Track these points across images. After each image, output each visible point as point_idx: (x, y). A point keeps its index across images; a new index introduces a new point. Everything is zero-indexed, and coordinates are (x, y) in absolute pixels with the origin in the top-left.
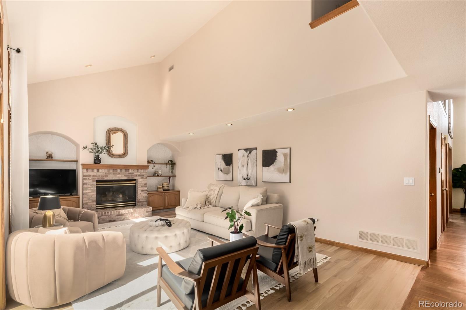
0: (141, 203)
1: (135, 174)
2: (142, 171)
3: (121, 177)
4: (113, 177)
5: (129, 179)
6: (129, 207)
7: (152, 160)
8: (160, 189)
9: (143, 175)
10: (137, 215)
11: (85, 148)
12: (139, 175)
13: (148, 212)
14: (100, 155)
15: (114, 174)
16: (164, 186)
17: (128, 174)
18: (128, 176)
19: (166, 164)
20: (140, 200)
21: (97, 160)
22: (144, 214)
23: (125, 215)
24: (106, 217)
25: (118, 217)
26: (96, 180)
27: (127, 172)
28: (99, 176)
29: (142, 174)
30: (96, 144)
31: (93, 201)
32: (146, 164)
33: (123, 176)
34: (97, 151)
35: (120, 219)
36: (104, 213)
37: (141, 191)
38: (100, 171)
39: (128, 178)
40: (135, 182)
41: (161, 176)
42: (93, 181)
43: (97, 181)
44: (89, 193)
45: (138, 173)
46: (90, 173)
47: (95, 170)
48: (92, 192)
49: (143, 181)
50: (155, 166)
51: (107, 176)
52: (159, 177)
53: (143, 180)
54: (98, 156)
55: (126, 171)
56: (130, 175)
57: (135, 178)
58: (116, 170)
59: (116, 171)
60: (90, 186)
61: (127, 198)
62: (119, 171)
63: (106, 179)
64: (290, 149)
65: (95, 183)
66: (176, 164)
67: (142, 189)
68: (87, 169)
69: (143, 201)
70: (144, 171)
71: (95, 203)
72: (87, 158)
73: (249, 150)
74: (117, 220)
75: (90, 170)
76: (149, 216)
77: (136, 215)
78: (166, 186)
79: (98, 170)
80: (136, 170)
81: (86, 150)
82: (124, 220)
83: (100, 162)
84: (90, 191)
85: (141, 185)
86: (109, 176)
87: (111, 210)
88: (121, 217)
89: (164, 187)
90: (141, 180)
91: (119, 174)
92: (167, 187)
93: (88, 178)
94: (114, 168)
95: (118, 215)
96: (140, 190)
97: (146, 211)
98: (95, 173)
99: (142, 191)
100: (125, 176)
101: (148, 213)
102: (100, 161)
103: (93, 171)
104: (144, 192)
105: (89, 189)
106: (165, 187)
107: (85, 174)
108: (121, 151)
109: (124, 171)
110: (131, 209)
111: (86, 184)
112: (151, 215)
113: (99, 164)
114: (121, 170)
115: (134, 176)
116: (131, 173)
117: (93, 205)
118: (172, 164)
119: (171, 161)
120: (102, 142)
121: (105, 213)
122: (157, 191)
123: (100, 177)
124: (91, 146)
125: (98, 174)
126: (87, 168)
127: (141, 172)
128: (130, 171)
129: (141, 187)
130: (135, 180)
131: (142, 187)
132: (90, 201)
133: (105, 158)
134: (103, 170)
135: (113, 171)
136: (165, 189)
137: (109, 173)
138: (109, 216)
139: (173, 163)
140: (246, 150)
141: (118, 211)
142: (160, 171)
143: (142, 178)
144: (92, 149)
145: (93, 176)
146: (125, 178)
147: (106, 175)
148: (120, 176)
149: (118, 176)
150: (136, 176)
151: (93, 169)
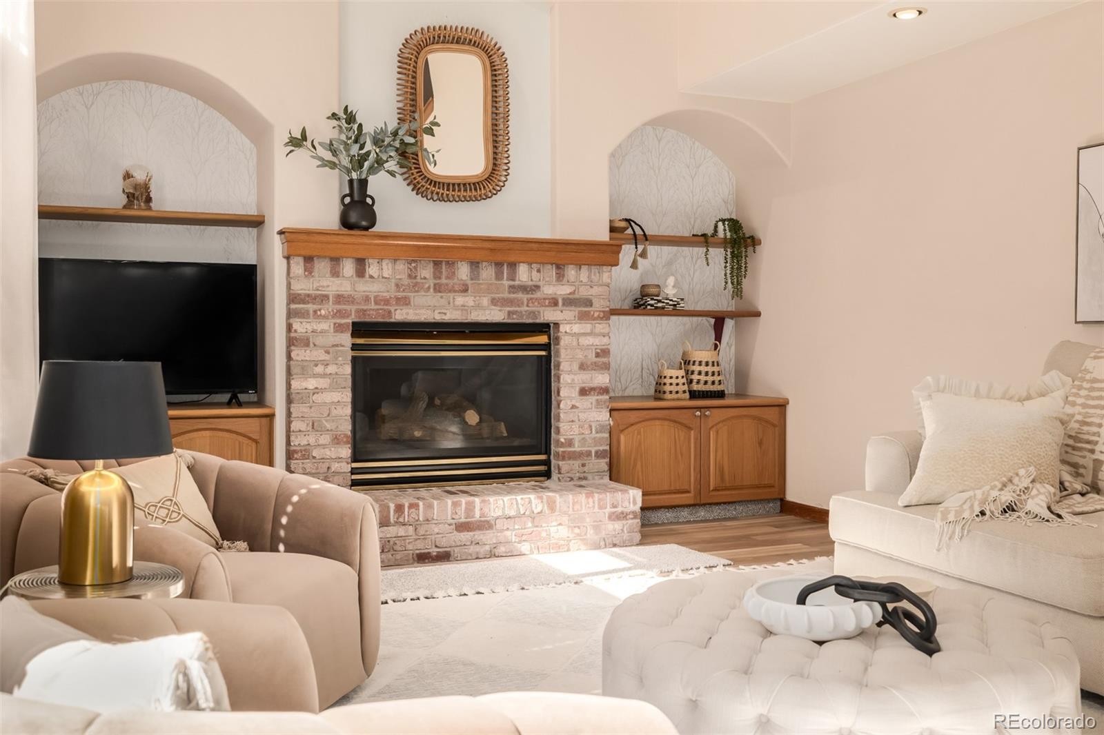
0: (576, 464)
1: (549, 290)
2: (584, 274)
3: (478, 306)
4: (434, 308)
5: (515, 319)
6: (513, 483)
7: (628, 221)
8: (674, 388)
9: (588, 302)
10: (564, 532)
11: (297, 142)
12: (569, 302)
13: (622, 516)
14: (371, 179)
15: (438, 289)
16: (696, 368)
17: (513, 289)
18: (510, 302)
19: (705, 239)
20: (570, 443)
21: (357, 210)
22: (597, 528)
23: (500, 524)
24: (401, 531)
25: (465, 536)
26: (349, 321)
27: (506, 283)
28: (367, 299)
29: (584, 292)
30: (351, 118)
31: (336, 440)
32: (604, 236)
33: (485, 301)
34: (356, 156)
35: (473, 549)
36: (392, 506)
37: (575, 393)
38: (372, 269)
39: (509, 313)
40: (542, 339)
41: (677, 311)
42: (339, 328)
43: (359, 329)
44: (316, 391)
45: (563, 290)
46: (324, 282)
47: (348, 267)
48: (332, 388)
49: (591, 334)
50: (643, 255)
51: (406, 302)
52: (665, 319)
53: (587, 327)
54: (363, 183)
55: (499, 276)
56: (520, 295)
57: (548, 316)
58: (451, 264)
59: (451, 276)
60: (320, 355)
61: (505, 434)
62: (463, 271)
63: (401, 315)
65: (346, 339)
66: (760, 244)
67: (583, 378)
68: (309, 259)
69: (589, 454)
70: (595, 278)
71: (346, 452)
74: (456, 552)
75: (322, 266)
76: (624, 545)
77: (557, 530)
78: (703, 369)
79: (361, 263)
80: (551, 272)
81: (302, 154)
82: (492, 555)
83: (373, 224)
84: (323, 383)
85: (580, 355)
86: (419, 299)
87: (424, 492)
88: (478, 535)
89: (695, 377)
90: (576, 328)
91: (465, 289)
92: (710, 379)
93: (311, 307)
94: (439, 255)
95: (462, 527)
96: (571, 385)
97: (609, 510)
98: (344, 282)
99: (584, 392)
100: (494, 302)
101: (618, 525)
102: (371, 218)
103: (335, 274)
104: (592, 399)
105: (319, 369)
106: (703, 378)
107: (301, 287)
109: (487, 272)
110: (532, 497)
111: (306, 343)
112: (638, 537)
113: (366, 229)
114: (475, 265)
115: (541, 302)
116: (524, 289)
117: (339, 459)
118: (740, 240)
119: (734, 225)
121: (399, 508)
122: (657, 399)
123: (373, 306)
124: (324, 131)
125: (364, 287)
126: (308, 253)
127: (580, 279)
128: (524, 274)
129: (576, 367)
130: (544, 328)
131: (583, 367)
132: (325, 439)
134: (387, 269)
135: (437, 276)
136: (701, 387)
137: (416, 284)
138: (416, 525)
139: (745, 239)
141: (464, 500)
142: (671, 281)
143: (584, 317)
144: (331, 147)
145: (340, 298)
146: (496, 315)
147: (400, 295)
148: (469, 300)
149: (460, 300)
150: (554, 303)
151: (336, 260)
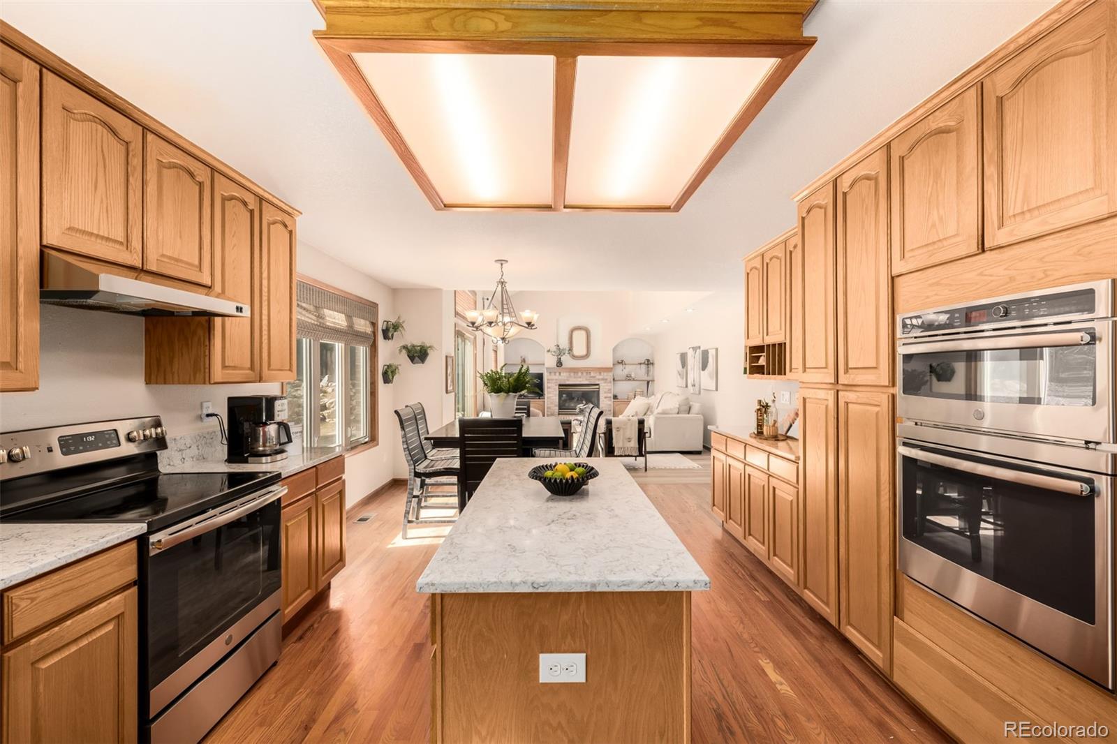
1: (598, 377)
2: (605, 374)
3: (583, 381)
4: (574, 381)
5: (591, 383)
7: (620, 360)
8: (631, 397)
9: (606, 379)
11: (549, 351)
12: (603, 379)
15: (575, 378)
16: (637, 393)
17: (590, 377)
18: (590, 380)
19: (640, 364)
21: (559, 364)
26: (558, 384)
29: (606, 377)
30: (558, 346)
31: (555, 406)
32: (612, 366)
33: (585, 380)
34: (560, 352)
38: (562, 374)
39: (589, 382)
40: (597, 387)
41: (634, 380)
42: (556, 385)
43: (560, 385)
45: (601, 377)
46: (553, 377)
47: (557, 374)
48: (556, 396)
49: (607, 386)
50: (625, 368)
51: (568, 380)
52: (634, 382)
54: (561, 358)
55: (588, 374)
56: (592, 378)
57: (597, 382)
58: (577, 373)
59: (578, 375)
60: (554, 390)
62: (580, 374)
63: (568, 383)
64: (717, 349)
65: (557, 387)
66: (654, 364)
67: (606, 395)
68: (550, 373)
70: (609, 374)
71: (557, 408)
72: (551, 361)
73: (695, 349)
75: (553, 374)
79: (560, 373)
80: (598, 374)
81: (550, 353)
83: (563, 365)
84: (554, 395)
85: (605, 390)
86: (571, 379)
89: (637, 395)
90: (603, 385)
91: (580, 377)
93: (552, 381)
94: (574, 371)
98: (557, 377)
99: (606, 398)
100: (587, 380)
103: (555, 375)
104: (608, 399)
105: (554, 393)
107: (550, 378)
108: (584, 353)
109: (585, 374)
111: (551, 388)
113: (561, 367)
114: (582, 373)
115: (596, 379)
118: (649, 363)
119: (648, 360)
120: (564, 344)
122: (627, 399)
123: (562, 381)
124: (554, 349)
125: (560, 377)
126: (551, 371)
127: (604, 375)
128: (592, 374)
130: (597, 385)
131: (605, 393)
132: (553, 406)
133: (566, 360)
134: (565, 374)
135: (575, 375)
137: (570, 376)
139: (651, 363)
140: (693, 348)
142: (634, 373)
143: (605, 383)
144: (554, 352)
145: (556, 380)
146: (587, 382)
149: (580, 379)
150: (599, 380)
151: (555, 373)
